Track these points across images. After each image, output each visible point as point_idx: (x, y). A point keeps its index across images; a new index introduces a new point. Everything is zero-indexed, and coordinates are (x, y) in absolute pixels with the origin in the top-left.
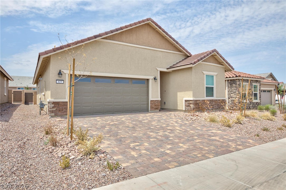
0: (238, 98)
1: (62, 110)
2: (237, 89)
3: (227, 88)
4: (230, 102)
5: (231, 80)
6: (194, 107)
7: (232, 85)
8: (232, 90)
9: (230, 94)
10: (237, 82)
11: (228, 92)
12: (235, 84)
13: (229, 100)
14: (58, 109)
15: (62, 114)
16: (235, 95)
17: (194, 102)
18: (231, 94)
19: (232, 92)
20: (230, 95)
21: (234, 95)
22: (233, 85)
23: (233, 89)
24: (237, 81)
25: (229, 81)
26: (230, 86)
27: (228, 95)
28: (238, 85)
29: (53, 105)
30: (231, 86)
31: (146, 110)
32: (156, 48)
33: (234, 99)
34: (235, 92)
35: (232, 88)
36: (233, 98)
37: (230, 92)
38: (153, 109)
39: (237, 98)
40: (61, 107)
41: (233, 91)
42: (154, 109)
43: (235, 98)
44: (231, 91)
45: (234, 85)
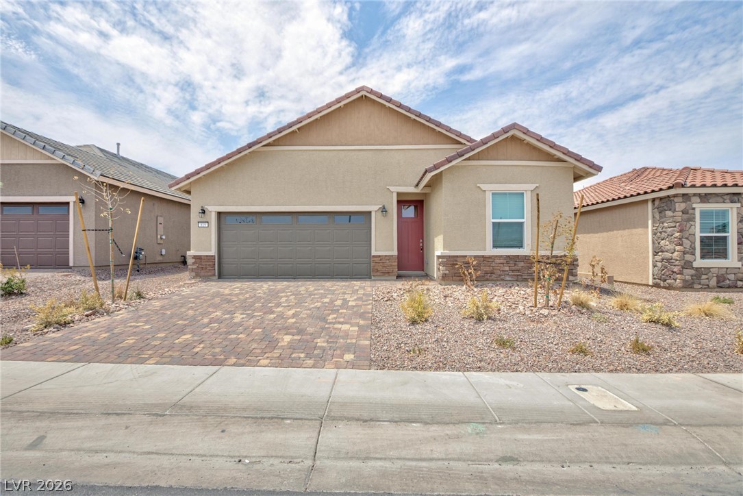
0: (678, 251)
1: (206, 268)
2: (678, 224)
3: (650, 222)
4: (659, 264)
5: (661, 199)
6: (448, 272)
7: (663, 214)
8: (664, 229)
9: (659, 241)
10: (677, 205)
11: (654, 234)
12: (670, 210)
13: (658, 258)
14: (200, 266)
15: (206, 274)
16: (670, 242)
17: (445, 260)
18: (663, 240)
19: (664, 235)
20: (659, 243)
21: (667, 243)
22: (667, 212)
23: (666, 225)
24: (676, 200)
25: (657, 203)
26: (658, 218)
27: (653, 243)
28: (680, 214)
29: (194, 260)
30: (660, 217)
31: (366, 275)
32: (388, 145)
33: (668, 255)
34: (670, 234)
35: (663, 223)
36: (666, 253)
37: (659, 234)
38: (378, 273)
39: (676, 254)
40: (203, 264)
41: (664, 232)
42: (382, 274)
43: (672, 253)
44: (661, 233)
45: (669, 213)
